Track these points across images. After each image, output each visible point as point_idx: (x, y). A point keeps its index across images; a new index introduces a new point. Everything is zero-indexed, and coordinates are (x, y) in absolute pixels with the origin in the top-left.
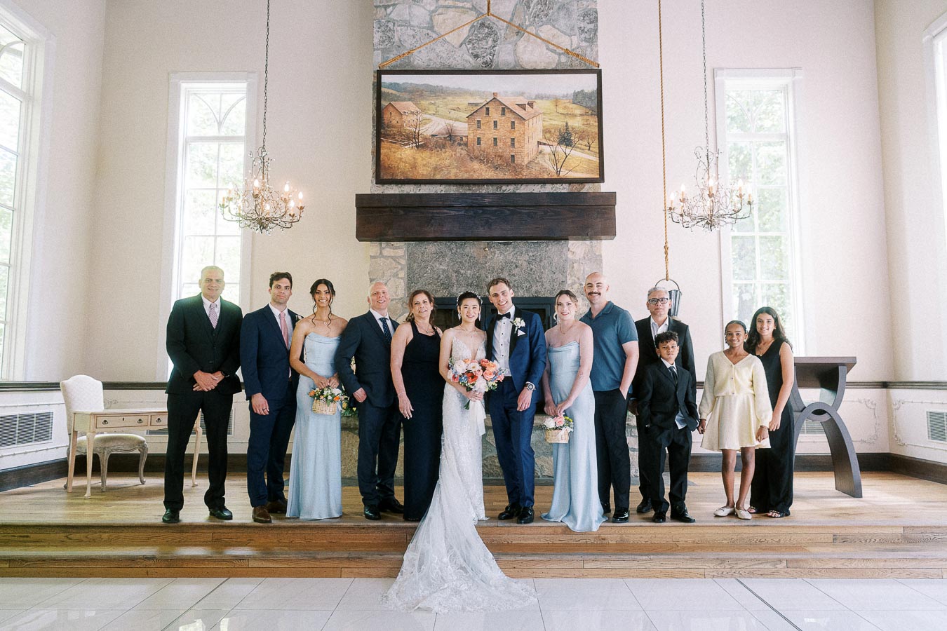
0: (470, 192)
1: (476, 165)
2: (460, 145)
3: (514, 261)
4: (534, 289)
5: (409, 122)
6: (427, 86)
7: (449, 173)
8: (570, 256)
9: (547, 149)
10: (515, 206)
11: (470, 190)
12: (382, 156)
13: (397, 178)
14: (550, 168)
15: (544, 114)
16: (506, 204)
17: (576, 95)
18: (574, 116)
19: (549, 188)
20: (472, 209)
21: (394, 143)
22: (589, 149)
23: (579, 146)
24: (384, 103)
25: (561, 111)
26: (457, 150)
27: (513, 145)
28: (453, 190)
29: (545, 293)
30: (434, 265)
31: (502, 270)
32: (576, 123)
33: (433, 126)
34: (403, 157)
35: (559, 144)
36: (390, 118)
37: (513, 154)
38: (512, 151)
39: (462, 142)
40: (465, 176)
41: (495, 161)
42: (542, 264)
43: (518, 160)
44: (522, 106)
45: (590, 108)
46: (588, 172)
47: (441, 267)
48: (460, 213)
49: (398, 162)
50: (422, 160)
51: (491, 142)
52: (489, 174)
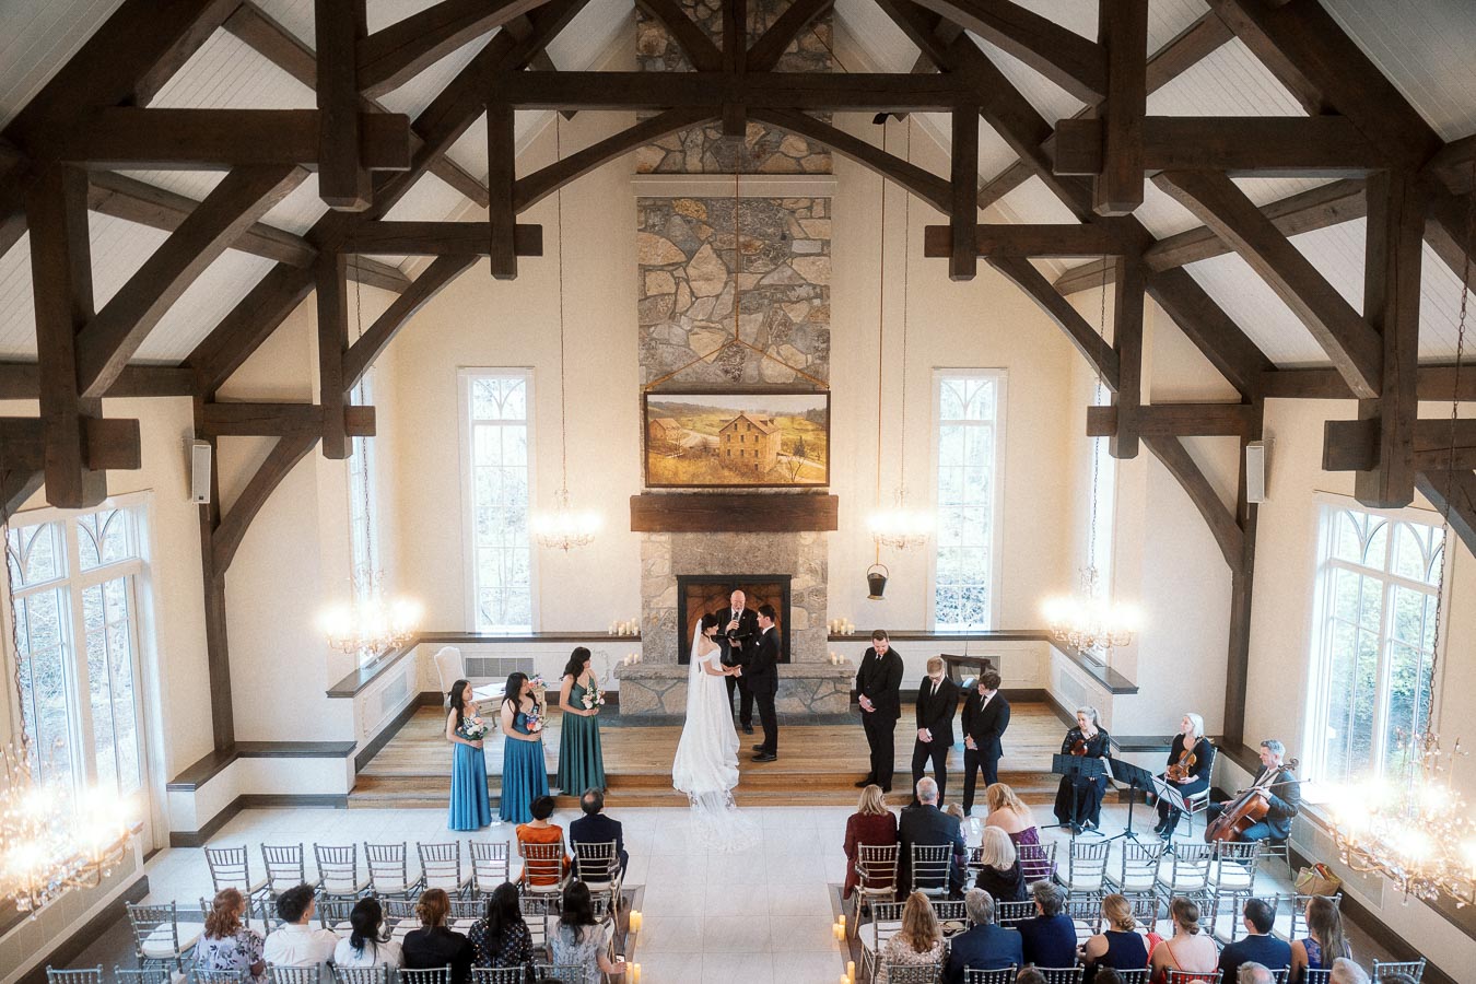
1: (726, 473)
2: (713, 455)
3: (757, 546)
4: (772, 568)
5: (671, 437)
6: (686, 405)
7: (704, 478)
8: (803, 541)
9: (784, 459)
12: (650, 466)
13: (662, 483)
14: (787, 476)
15: (783, 429)
17: (809, 412)
18: (807, 430)
19: (784, 490)
21: (659, 454)
22: (818, 459)
23: (811, 457)
24: (650, 420)
25: (795, 426)
26: (711, 460)
27: (757, 455)
28: (707, 491)
29: (781, 571)
30: (692, 550)
31: (747, 552)
32: (809, 437)
33: (692, 439)
34: (667, 465)
35: (794, 455)
36: (656, 432)
37: (756, 463)
38: (756, 461)
39: (715, 453)
40: (717, 482)
41: (742, 470)
42: (779, 548)
43: (760, 469)
44: (765, 423)
45: (820, 424)
46: (817, 478)
47: (698, 549)
48: (714, 512)
49: (663, 470)
50: (683, 469)
51: (739, 453)
52: (737, 480)
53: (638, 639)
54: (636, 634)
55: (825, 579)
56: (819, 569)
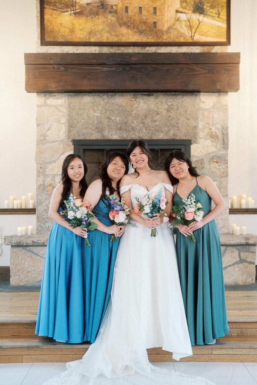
0: (120, 51)
1: (124, 30)
2: (110, 12)
3: (156, 109)
4: (172, 133)
7: (102, 36)
8: (202, 106)
9: (183, 17)
10: (157, 64)
11: (119, 50)
12: (45, 22)
13: (58, 40)
14: (186, 33)
16: (150, 62)
19: (184, 50)
20: (121, 66)
21: (55, 10)
22: (219, 17)
23: (211, 14)
26: (109, 17)
27: (155, 13)
28: (105, 50)
29: (181, 136)
30: (89, 113)
31: (146, 117)
34: (63, 22)
35: (194, 12)
37: (155, 21)
38: (155, 19)
39: (112, 10)
40: (115, 39)
41: (140, 27)
42: (179, 112)
43: (159, 26)
46: (217, 36)
47: (96, 114)
48: (111, 69)
49: (59, 27)
50: (80, 25)
51: (137, 10)
52: (135, 38)
53: (32, 211)
54: (31, 207)
55: (225, 145)
56: (219, 134)
